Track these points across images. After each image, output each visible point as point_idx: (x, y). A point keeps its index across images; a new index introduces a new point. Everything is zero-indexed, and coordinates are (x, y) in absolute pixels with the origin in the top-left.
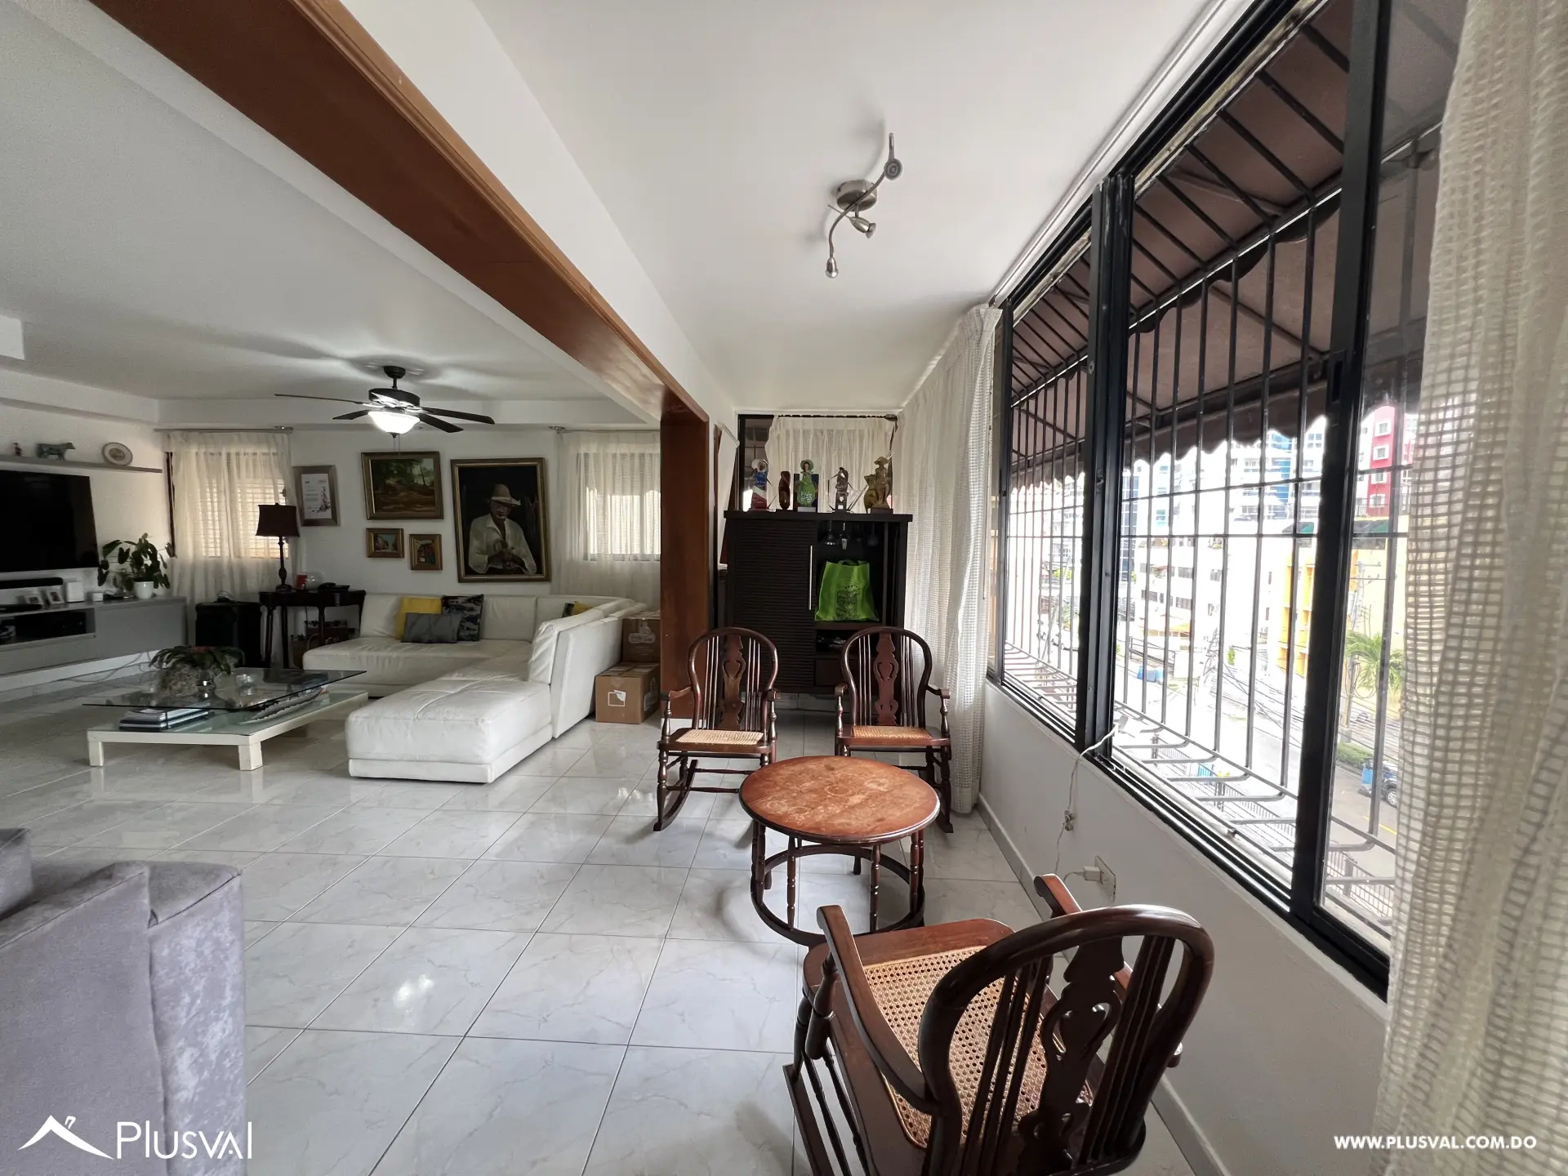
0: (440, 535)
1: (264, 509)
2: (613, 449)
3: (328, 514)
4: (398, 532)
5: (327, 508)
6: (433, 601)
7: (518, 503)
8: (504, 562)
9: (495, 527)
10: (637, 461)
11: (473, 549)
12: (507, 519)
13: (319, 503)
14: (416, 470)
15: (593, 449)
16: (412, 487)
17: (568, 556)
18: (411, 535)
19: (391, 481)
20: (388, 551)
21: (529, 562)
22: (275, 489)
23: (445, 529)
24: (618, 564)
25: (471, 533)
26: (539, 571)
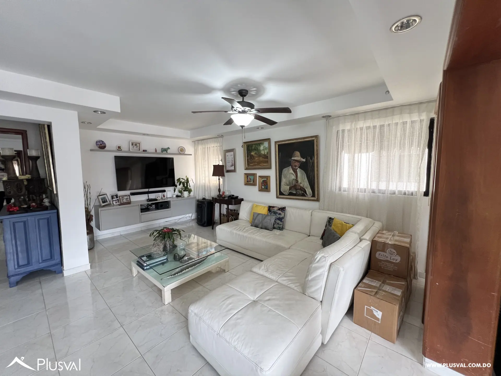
0: (270, 176)
1: (215, 166)
2: (361, 124)
3: (232, 168)
4: (254, 175)
5: (233, 165)
6: (265, 207)
7: (304, 160)
8: (296, 189)
9: (293, 173)
10: (377, 130)
11: (283, 183)
12: (298, 169)
13: (231, 164)
14: (262, 148)
15: (347, 126)
16: (260, 155)
17: (329, 189)
18: (259, 176)
19: (253, 153)
20: (251, 183)
21: (309, 191)
22: (219, 159)
23: (272, 173)
24: (361, 195)
25: (282, 176)
26: (314, 196)
